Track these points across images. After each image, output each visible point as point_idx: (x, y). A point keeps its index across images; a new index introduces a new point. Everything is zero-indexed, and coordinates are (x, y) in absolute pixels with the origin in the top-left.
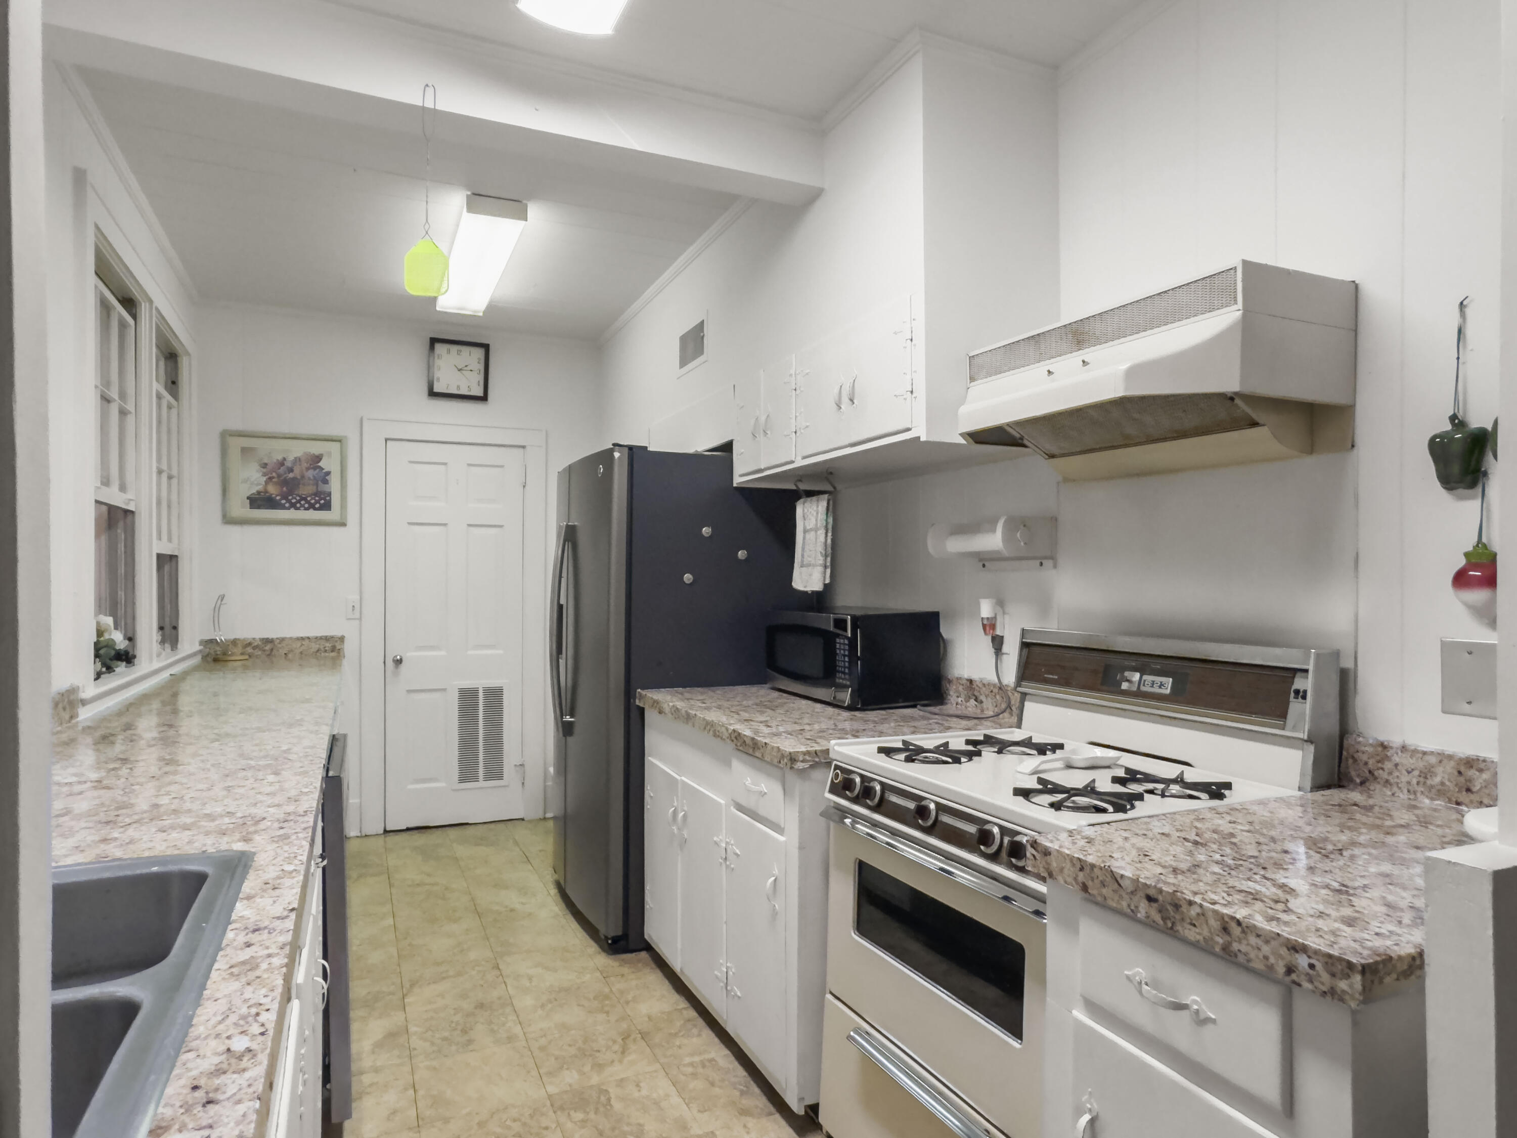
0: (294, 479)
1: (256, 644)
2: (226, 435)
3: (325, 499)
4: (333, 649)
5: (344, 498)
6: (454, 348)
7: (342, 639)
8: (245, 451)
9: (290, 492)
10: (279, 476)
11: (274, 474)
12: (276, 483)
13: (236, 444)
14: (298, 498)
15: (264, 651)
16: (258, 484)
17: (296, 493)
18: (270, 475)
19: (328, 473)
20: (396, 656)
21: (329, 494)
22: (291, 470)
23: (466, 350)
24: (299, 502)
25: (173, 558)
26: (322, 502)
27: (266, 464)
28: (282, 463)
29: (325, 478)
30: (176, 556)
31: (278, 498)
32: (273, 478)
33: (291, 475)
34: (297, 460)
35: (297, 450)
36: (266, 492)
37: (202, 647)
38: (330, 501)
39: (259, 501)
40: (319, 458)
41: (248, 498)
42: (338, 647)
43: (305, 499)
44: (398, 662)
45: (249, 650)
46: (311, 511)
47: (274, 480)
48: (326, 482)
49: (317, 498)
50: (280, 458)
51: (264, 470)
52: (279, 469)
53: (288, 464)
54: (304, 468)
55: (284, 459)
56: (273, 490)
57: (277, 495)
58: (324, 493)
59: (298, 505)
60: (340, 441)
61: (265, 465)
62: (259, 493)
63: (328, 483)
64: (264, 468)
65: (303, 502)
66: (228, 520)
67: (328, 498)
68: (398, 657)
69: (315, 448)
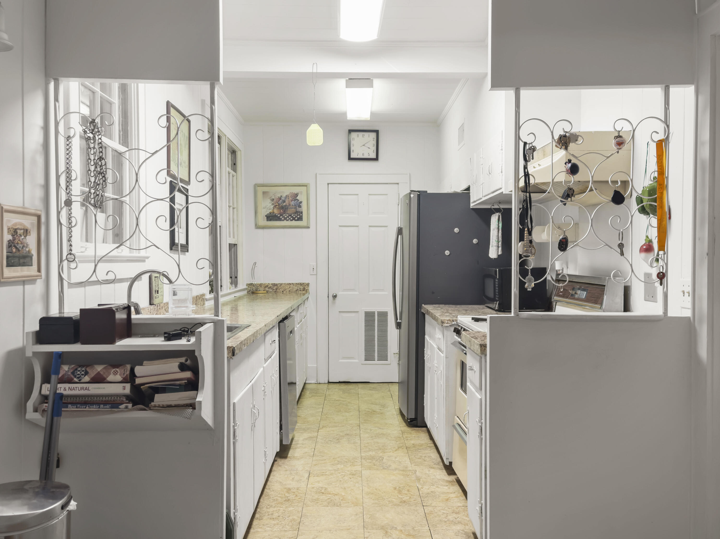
0: (286, 205)
1: (270, 286)
2: (256, 186)
3: (299, 215)
4: (304, 289)
5: (308, 214)
6: (361, 134)
7: (308, 284)
8: (264, 193)
9: (284, 212)
10: (279, 205)
11: (277, 204)
12: (278, 209)
13: (260, 190)
14: (287, 215)
15: (273, 289)
16: (270, 209)
17: (287, 213)
18: (275, 204)
19: (301, 202)
21: (302, 213)
22: (284, 201)
23: (366, 134)
24: (288, 217)
25: (235, 245)
26: (298, 217)
27: (273, 199)
28: (280, 198)
29: (299, 205)
30: (236, 244)
31: (279, 215)
32: (277, 206)
33: (284, 204)
34: (287, 196)
35: (286, 192)
36: (273, 213)
37: (247, 287)
38: (302, 216)
39: (270, 217)
40: (297, 195)
41: (266, 216)
42: (306, 289)
43: (291, 215)
44: (335, 297)
45: (267, 289)
46: (294, 221)
47: (277, 207)
49: (296, 215)
50: (279, 196)
51: (273, 202)
52: (279, 201)
53: (283, 199)
54: (290, 201)
55: (281, 196)
56: (276, 211)
57: (278, 214)
58: (299, 212)
59: (288, 219)
60: (306, 186)
62: (270, 213)
63: (301, 208)
65: (290, 217)
66: (258, 227)
68: (335, 294)
69: (295, 190)
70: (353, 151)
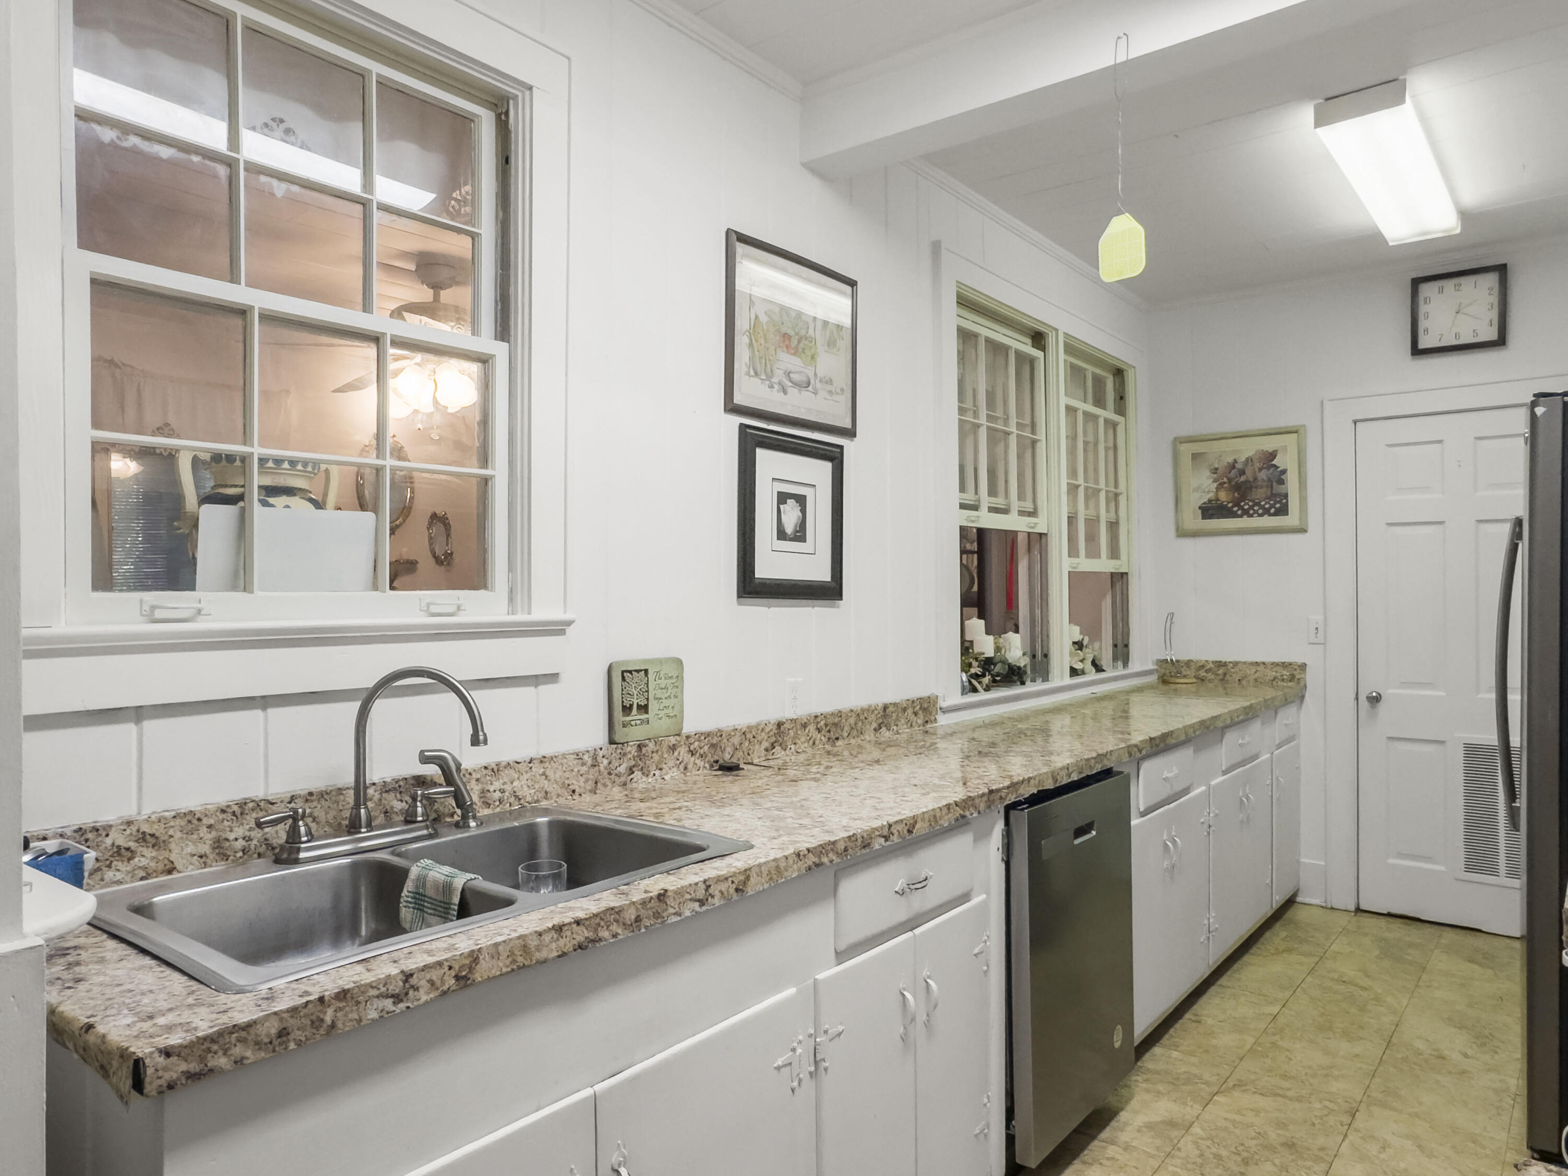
0: (1246, 482)
1: (1209, 667)
3: (1280, 502)
4: (1292, 678)
5: (1303, 499)
6: (1449, 284)
7: (1303, 667)
8: (1195, 456)
9: (1243, 498)
10: (1230, 480)
11: (1225, 480)
12: (1227, 490)
13: (1187, 450)
14: (1251, 504)
15: (1218, 675)
16: (1209, 492)
17: (1249, 498)
18: (1221, 481)
19: (1284, 472)
20: (1372, 693)
21: (1286, 496)
22: (1242, 472)
23: (1467, 283)
24: (1251, 508)
25: (1124, 575)
26: (1278, 506)
27: (1217, 469)
28: (1232, 466)
29: (1280, 477)
30: (1127, 574)
31: (1230, 505)
32: (1225, 483)
33: (1243, 479)
34: (1249, 460)
35: (1248, 449)
36: (1218, 500)
37: (1156, 667)
38: (1286, 505)
39: (1210, 510)
40: (1273, 455)
41: (1200, 508)
42: (1298, 677)
43: (1258, 504)
44: (1375, 700)
45: (1202, 673)
46: (1266, 517)
47: (1226, 485)
48: (1281, 482)
49: (1272, 502)
50: (1230, 460)
51: (1215, 476)
52: (1230, 473)
53: (1239, 466)
54: (1257, 470)
55: (1235, 461)
56: (1223, 496)
57: (1229, 503)
58: (1279, 495)
59: (1251, 512)
60: (1296, 432)
61: (1215, 471)
62: (1210, 501)
63: (1284, 484)
64: (1214, 473)
65: (1256, 508)
66: (1182, 533)
67: (1284, 501)
68: (1374, 694)
69: (1268, 444)
70: (1426, 331)
